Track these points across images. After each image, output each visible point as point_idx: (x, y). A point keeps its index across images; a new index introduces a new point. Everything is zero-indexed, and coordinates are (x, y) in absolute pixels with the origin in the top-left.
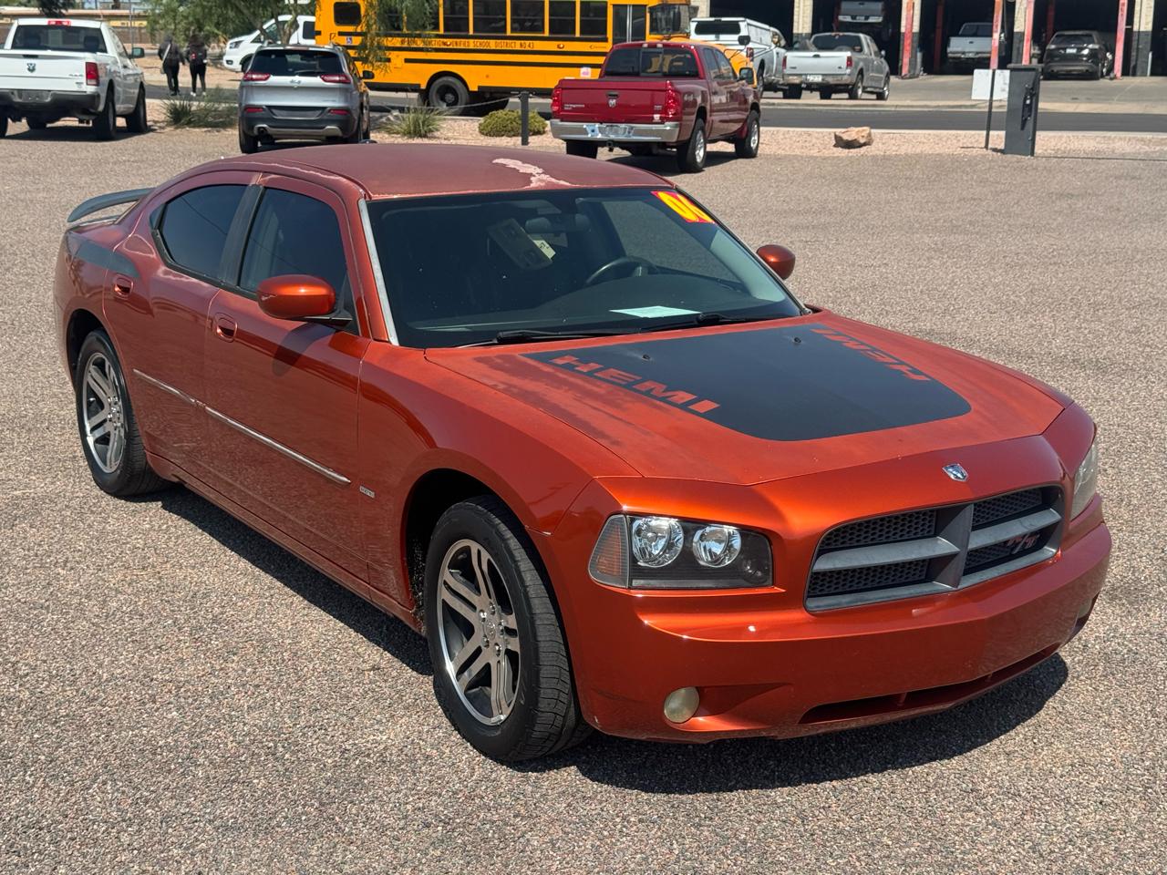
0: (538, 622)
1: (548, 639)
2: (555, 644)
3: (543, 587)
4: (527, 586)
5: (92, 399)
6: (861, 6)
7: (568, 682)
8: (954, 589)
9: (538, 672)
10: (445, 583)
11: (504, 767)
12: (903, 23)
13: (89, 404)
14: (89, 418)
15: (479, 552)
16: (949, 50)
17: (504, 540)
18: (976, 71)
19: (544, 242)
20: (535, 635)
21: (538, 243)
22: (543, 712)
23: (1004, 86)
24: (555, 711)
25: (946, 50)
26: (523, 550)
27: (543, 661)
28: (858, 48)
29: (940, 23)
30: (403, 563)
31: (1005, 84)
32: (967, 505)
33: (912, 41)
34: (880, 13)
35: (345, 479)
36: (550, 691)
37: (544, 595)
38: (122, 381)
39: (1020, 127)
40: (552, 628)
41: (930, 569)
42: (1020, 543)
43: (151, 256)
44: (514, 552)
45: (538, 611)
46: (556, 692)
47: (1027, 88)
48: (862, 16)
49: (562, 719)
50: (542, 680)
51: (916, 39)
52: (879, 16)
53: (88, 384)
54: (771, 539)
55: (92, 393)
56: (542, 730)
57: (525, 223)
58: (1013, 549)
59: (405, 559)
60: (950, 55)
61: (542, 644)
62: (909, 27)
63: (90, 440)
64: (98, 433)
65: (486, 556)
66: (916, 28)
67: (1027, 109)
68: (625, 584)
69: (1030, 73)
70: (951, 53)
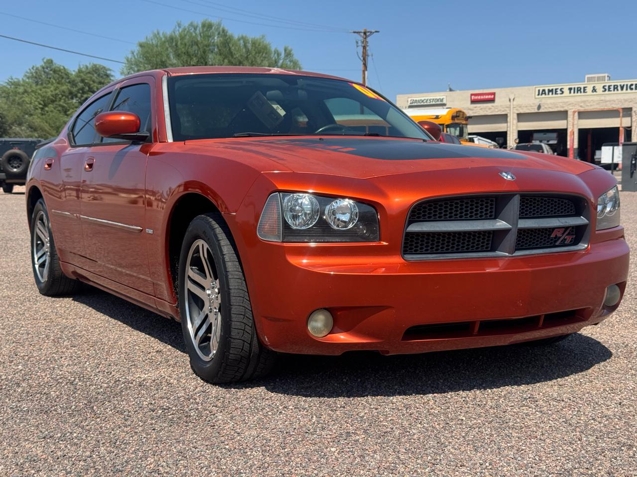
0: (230, 277)
1: (236, 288)
2: (241, 291)
3: (235, 255)
4: (224, 255)
5: (39, 242)
6: (545, 135)
7: (251, 318)
8: (510, 255)
9: (230, 310)
10: (189, 277)
11: (217, 387)
12: (569, 143)
13: (37, 245)
14: (37, 253)
15: (203, 245)
16: (595, 157)
17: (213, 229)
18: (603, 148)
19: (279, 106)
20: (228, 285)
21: (275, 106)
22: (234, 338)
23: (619, 155)
24: (243, 338)
25: (594, 157)
26: (224, 234)
27: (233, 302)
28: (541, 151)
29: (589, 143)
30: (168, 273)
31: (620, 154)
32: (516, 195)
33: (574, 153)
34: (555, 139)
35: (139, 228)
36: (238, 323)
37: (235, 260)
38: (50, 225)
39: (629, 176)
40: (240, 281)
41: (493, 239)
42: (560, 237)
43: (65, 144)
44: (218, 235)
45: (230, 270)
46: (243, 325)
47: (632, 155)
48: (545, 140)
49: (249, 345)
50: (233, 315)
51: (576, 151)
52: (555, 140)
53: (37, 234)
54: (376, 207)
55: (39, 238)
56: (236, 353)
57: (266, 93)
58: (555, 242)
59: (169, 269)
60: (596, 160)
61: (232, 291)
62: (572, 144)
63: (37, 266)
64: (41, 261)
65: (206, 246)
66: (576, 146)
67: (633, 166)
68: (280, 239)
69: (633, 146)
70: (597, 159)
